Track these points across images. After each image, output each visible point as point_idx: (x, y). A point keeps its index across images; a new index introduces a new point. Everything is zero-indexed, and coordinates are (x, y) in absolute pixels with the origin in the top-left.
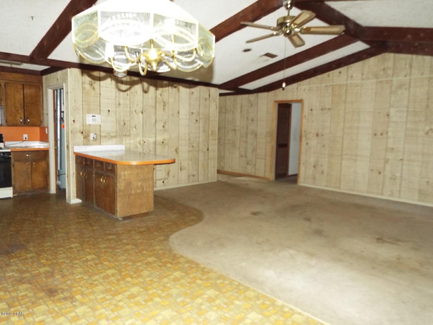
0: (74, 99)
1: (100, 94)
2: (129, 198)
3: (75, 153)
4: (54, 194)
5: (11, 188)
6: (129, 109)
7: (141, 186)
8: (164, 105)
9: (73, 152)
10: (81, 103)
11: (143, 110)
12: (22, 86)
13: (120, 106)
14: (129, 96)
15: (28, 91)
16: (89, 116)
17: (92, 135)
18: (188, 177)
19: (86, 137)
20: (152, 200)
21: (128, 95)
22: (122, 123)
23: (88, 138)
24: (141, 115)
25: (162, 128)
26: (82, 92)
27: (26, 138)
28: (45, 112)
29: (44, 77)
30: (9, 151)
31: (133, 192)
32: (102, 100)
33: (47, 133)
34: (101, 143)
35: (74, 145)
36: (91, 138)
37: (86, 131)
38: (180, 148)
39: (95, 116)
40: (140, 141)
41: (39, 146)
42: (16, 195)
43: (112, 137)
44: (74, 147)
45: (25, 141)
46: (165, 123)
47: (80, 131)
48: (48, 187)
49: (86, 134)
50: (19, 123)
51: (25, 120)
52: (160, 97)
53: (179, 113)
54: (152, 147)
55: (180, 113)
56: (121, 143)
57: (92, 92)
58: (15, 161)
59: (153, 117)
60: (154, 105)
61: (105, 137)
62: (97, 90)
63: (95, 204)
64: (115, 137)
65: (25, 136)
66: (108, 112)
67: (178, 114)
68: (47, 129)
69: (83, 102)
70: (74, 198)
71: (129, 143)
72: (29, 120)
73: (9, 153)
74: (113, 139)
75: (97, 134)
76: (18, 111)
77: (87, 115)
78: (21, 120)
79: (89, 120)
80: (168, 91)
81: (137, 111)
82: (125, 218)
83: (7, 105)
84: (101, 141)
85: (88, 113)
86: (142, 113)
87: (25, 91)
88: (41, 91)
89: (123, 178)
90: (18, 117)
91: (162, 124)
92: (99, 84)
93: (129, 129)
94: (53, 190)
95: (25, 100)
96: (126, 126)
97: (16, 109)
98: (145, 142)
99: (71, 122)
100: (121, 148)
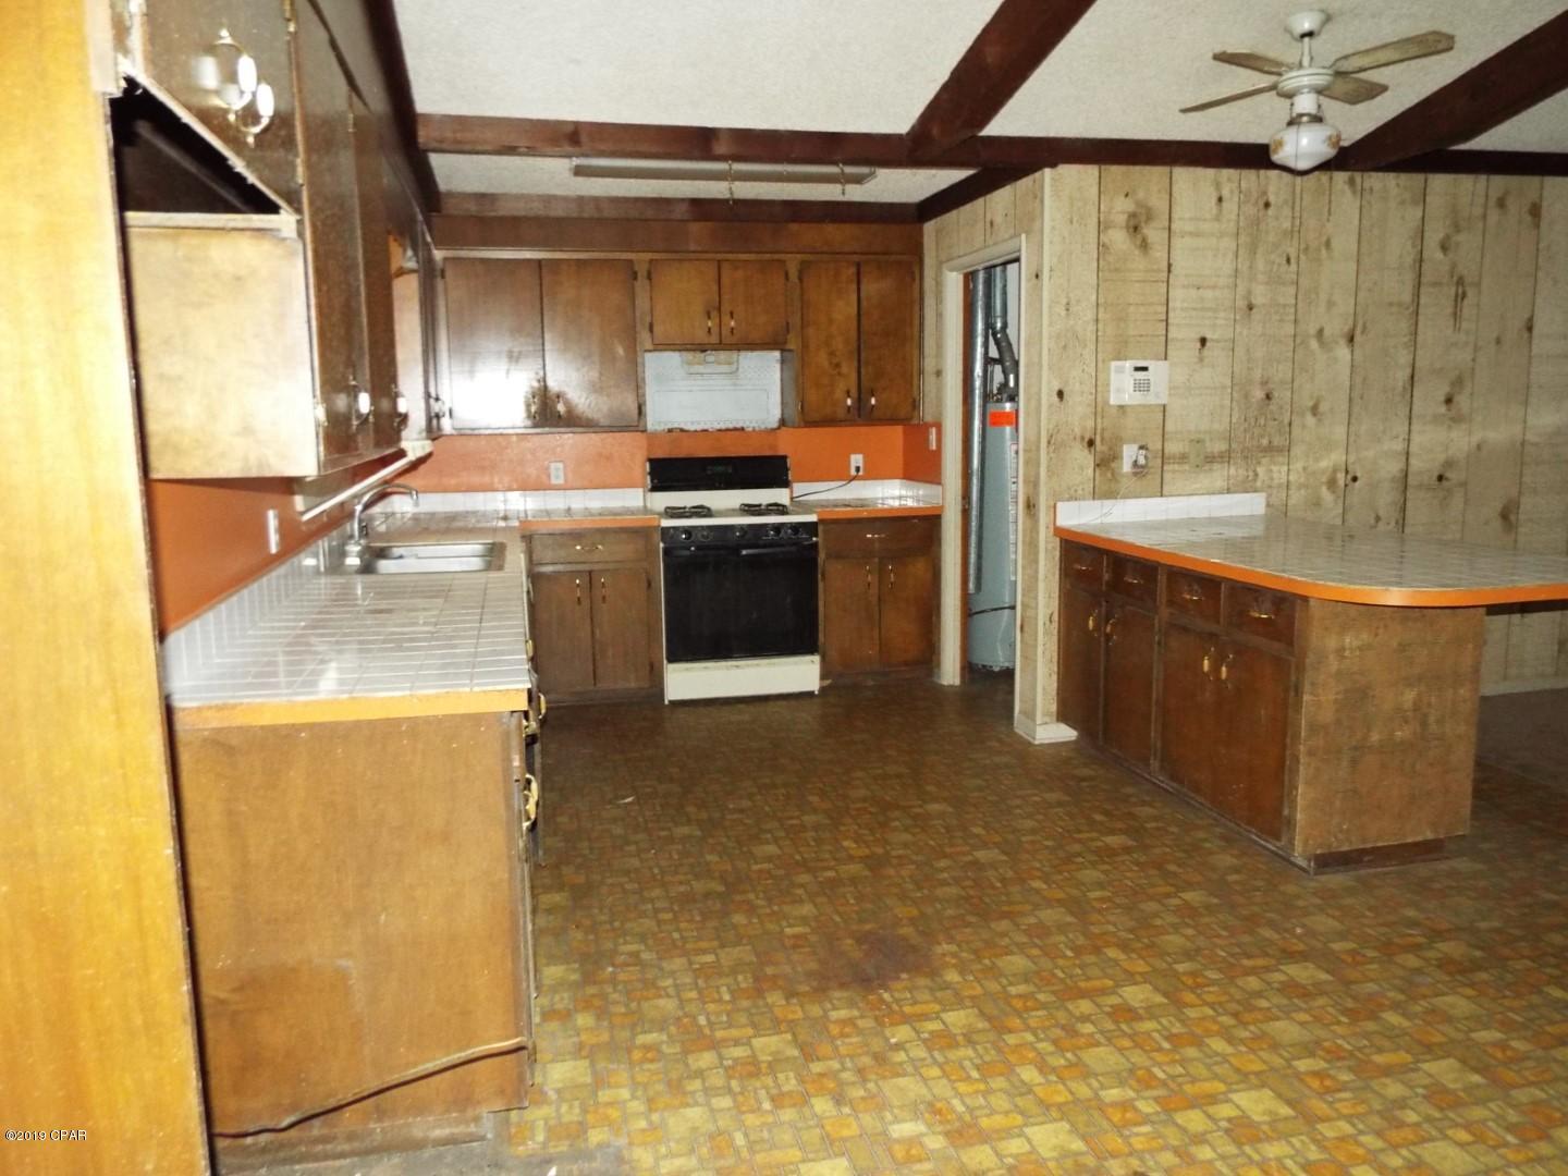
0: (1064, 301)
1: (1170, 266)
2: (1354, 762)
3: (1059, 532)
4: (951, 686)
5: (816, 658)
6: (1289, 329)
7: (1416, 708)
8: (1457, 295)
9: (1052, 527)
10: (1090, 315)
11: (1355, 326)
12: (853, 270)
13: (1249, 315)
14: (1293, 266)
15: (873, 287)
16: (1120, 370)
17: (1129, 453)
18: (1556, 647)
19: (1106, 462)
20: (1463, 782)
21: (1288, 261)
22: (1259, 394)
23: (1113, 465)
24: (1343, 352)
25: (1443, 409)
26: (1095, 264)
27: (858, 469)
28: (929, 364)
29: (929, 228)
30: (813, 518)
31: (1375, 737)
32: (1177, 295)
33: (934, 448)
34: (1166, 488)
35: (1057, 497)
36: (1127, 467)
37: (1106, 435)
38: (1527, 503)
39: (1145, 369)
40: (1335, 471)
41: (900, 498)
42: (828, 682)
43: (1211, 459)
44: (1059, 505)
45: (854, 478)
46: (1458, 382)
47: (1083, 438)
48: (934, 658)
49: (1105, 448)
50: (841, 413)
51: (860, 401)
52: (1439, 255)
53: (1530, 329)
54: (1386, 500)
55: (1536, 331)
56: (1247, 486)
57: (1139, 263)
58: (829, 556)
59: (1404, 358)
60: (1407, 297)
61: (1183, 458)
62: (1159, 253)
63: (1155, 764)
64: (1225, 457)
65: (857, 460)
66: (1198, 345)
67: (1526, 335)
68: (934, 430)
69: (1101, 310)
70: (1047, 719)
71: (1284, 480)
72: (873, 401)
73: (811, 528)
74: (1216, 466)
75: (1150, 446)
76: (838, 365)
77: (1114, 364)
78: (849, 402)
79: (1122, 386)
80: (1480, 225)
81: (1327, 333)
82: (1328, 861)
83: (805, 346)
84: (1167, 476)
85: (1119, 356)
86: (1351, 340)
87: (863, 287)
88: (917, 281)
89: (1334, 664)
90: (839, 393)
91: (1443, 390)
92: (1167, 224)
93: (1286, 421)
94: (950, 671)
95: (864, 321)
96: (1273, 407)
97: (835, 361)
98: (1355, 479)
99: (1048, 396)
100: (1251, 505)
